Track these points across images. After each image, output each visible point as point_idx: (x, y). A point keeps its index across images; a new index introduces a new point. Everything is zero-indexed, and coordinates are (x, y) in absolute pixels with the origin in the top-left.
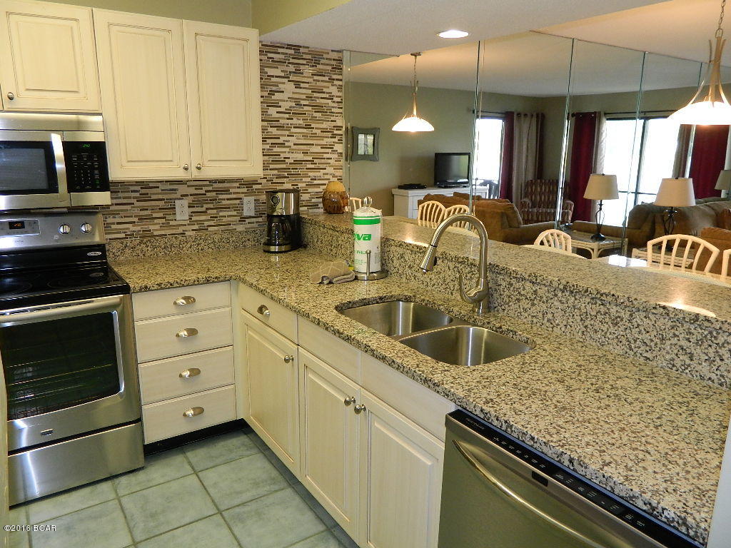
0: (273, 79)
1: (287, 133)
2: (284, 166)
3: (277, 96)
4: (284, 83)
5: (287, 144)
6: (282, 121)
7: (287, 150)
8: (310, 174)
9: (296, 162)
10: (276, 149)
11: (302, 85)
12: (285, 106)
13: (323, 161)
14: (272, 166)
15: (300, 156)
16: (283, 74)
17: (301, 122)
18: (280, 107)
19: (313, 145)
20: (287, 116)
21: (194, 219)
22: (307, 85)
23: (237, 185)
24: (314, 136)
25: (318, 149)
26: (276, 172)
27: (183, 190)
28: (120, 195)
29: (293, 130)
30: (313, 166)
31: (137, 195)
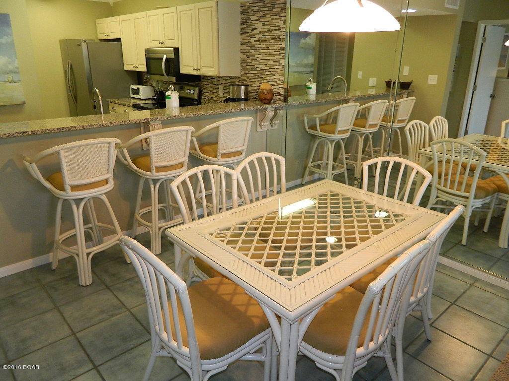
0: (254, 22)
1: (258, 53)
2: (256, 72)
3: (255, 31)
4: (257, 24)
5: (258, 59)
6: (256, 46)
7: (257, 63)
8: (268, 78)
9: (262, 70)
10: (253, 62)
11: (266, 23)
12: (258, 36)
13: (274, 70)
14: (252, 72)
15: (263, 67)
16: (257, 18)
17: (264, 46)
18: (255, 38)
19: (269, 60)
20: (258, 43)
21: (225, 95)
22: (268, 23)
23: (238, 80)
24: (271, 55)
25: (271, 62)
26: (253, 75)
27: (222, 81)
28: (206, 81)
29: (261, 51)
30: (269, 73)
31: (210, 81)
